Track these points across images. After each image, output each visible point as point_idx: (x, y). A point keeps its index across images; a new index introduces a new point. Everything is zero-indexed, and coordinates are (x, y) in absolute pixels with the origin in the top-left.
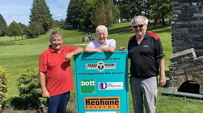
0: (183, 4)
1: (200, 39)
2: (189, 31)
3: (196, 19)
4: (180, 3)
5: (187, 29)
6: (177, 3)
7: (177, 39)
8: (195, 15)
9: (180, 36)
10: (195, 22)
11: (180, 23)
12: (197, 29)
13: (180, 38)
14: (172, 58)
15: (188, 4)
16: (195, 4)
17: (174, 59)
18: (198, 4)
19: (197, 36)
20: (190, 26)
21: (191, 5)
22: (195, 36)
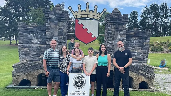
0: (25, 34)
1: (36, 55)
2: (30, 50)
3: (33, 43)
4: (23, 33)
5: (28, 49)
6: (21, 33)
7: (22, 54)
8: (32, 41)
9: (24, 53)
10: (33, 45)
11: (23, 45)
12: (33, 49)
13: (24, 54)
14: (13, 65)
15: (28, 34)
16: (32, 34)
17: (15, 66)
18: (34, 35)
19: (34, 53)
20: (30, 48)
21: (29, 35)
22: (33, 53)
